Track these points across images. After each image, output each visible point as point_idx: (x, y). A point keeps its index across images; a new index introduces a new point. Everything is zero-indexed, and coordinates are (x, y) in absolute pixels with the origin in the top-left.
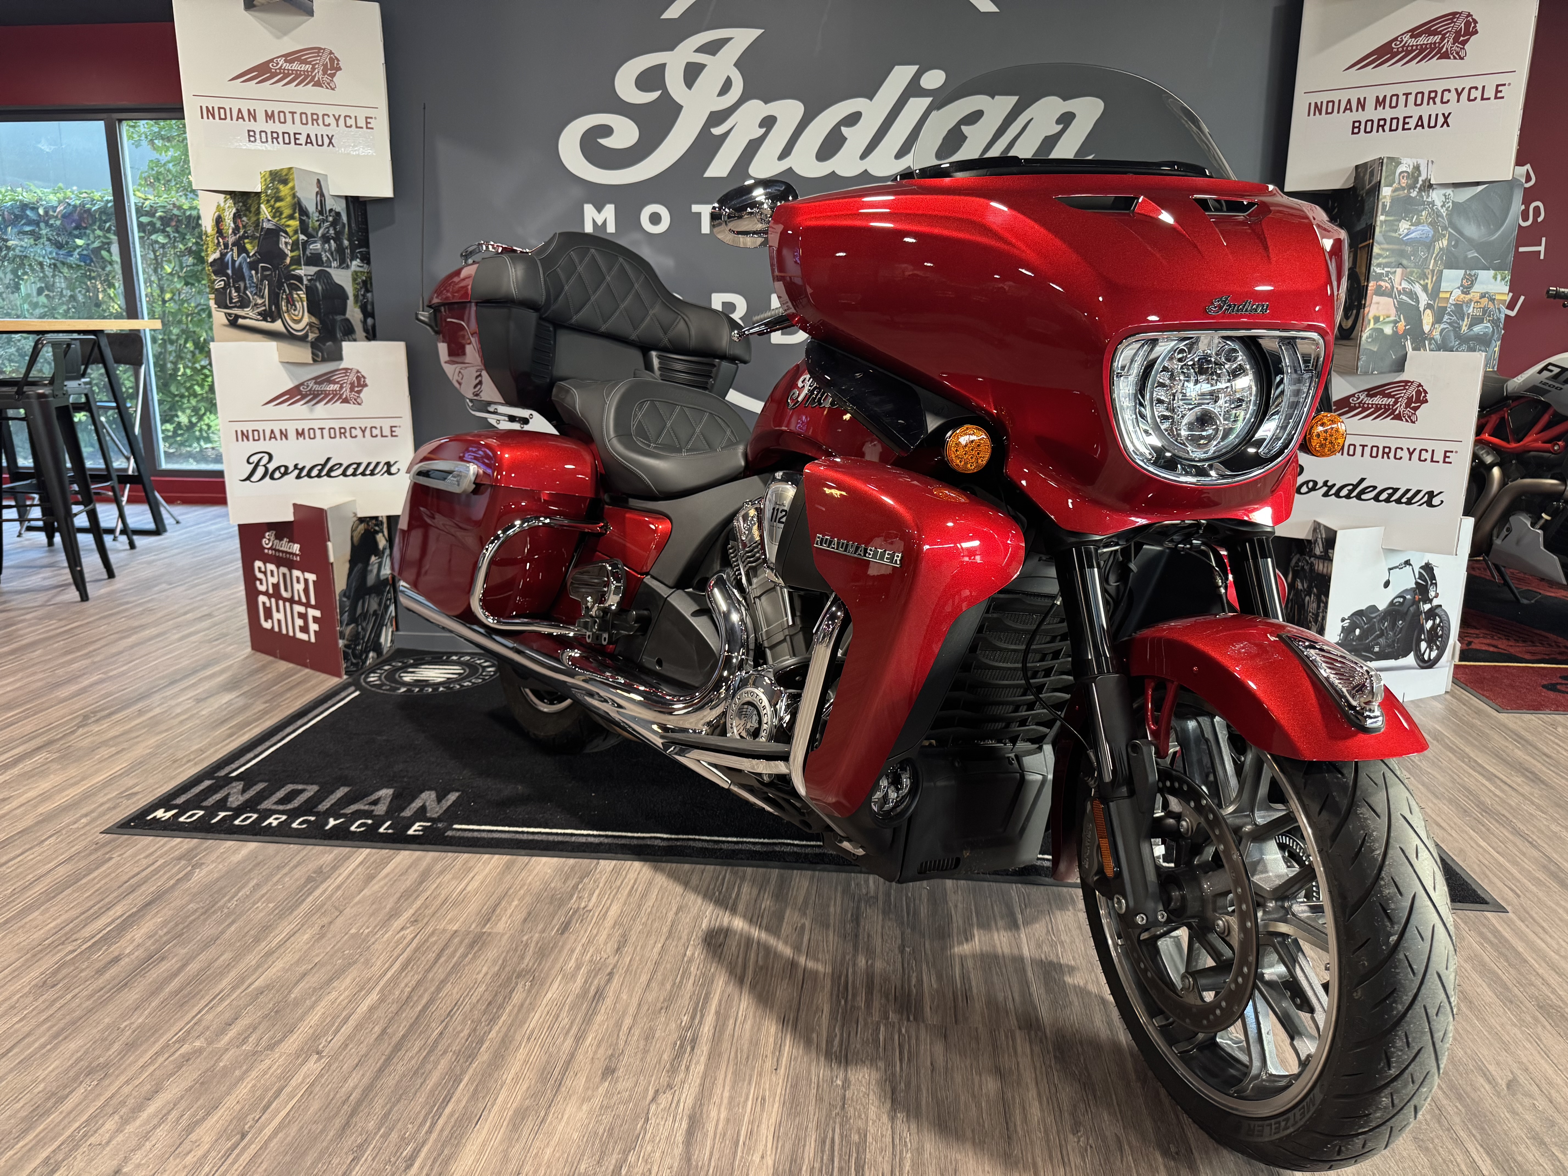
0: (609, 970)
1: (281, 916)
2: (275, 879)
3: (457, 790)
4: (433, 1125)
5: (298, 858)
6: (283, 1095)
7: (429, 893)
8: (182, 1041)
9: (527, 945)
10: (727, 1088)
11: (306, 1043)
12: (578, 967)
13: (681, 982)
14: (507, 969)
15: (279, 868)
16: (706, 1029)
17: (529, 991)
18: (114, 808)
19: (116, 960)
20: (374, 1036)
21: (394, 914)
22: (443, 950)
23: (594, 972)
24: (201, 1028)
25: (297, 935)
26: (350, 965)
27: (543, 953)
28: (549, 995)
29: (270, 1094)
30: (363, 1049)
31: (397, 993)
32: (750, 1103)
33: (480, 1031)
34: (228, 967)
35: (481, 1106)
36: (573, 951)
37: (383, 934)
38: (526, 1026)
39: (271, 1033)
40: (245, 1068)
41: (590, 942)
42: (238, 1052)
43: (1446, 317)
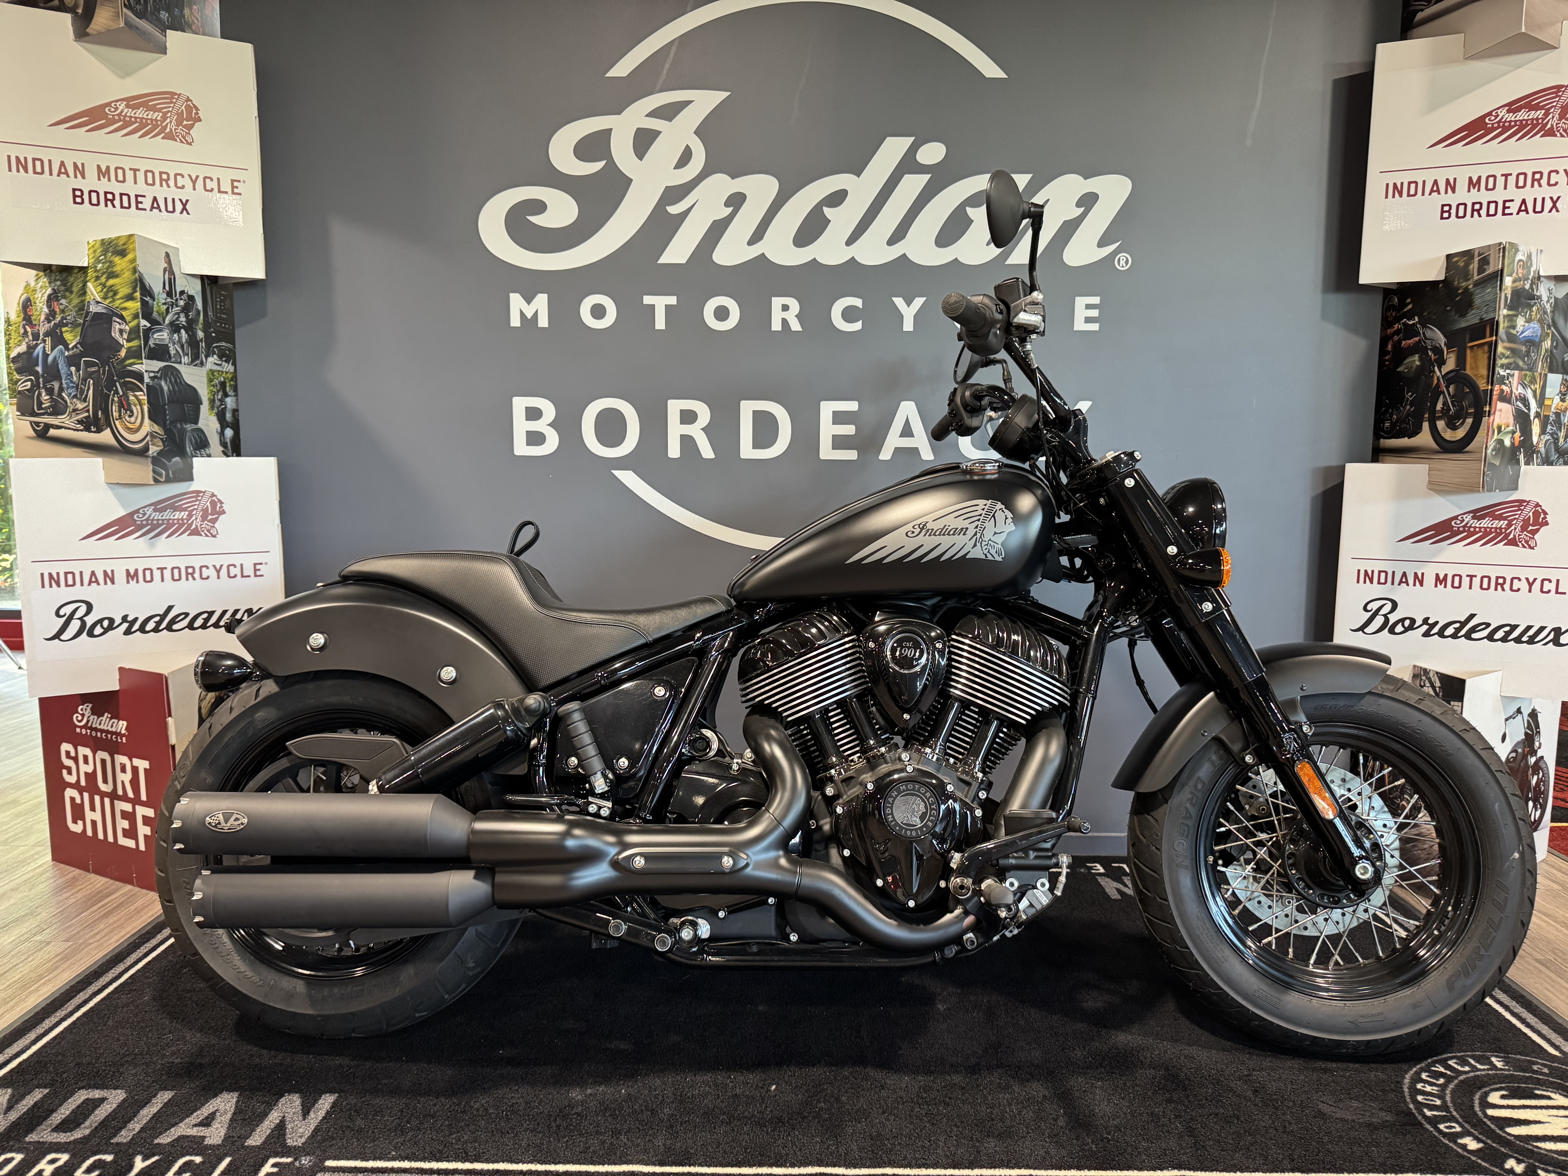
3: (333, 1091)
43: (1549, 427)
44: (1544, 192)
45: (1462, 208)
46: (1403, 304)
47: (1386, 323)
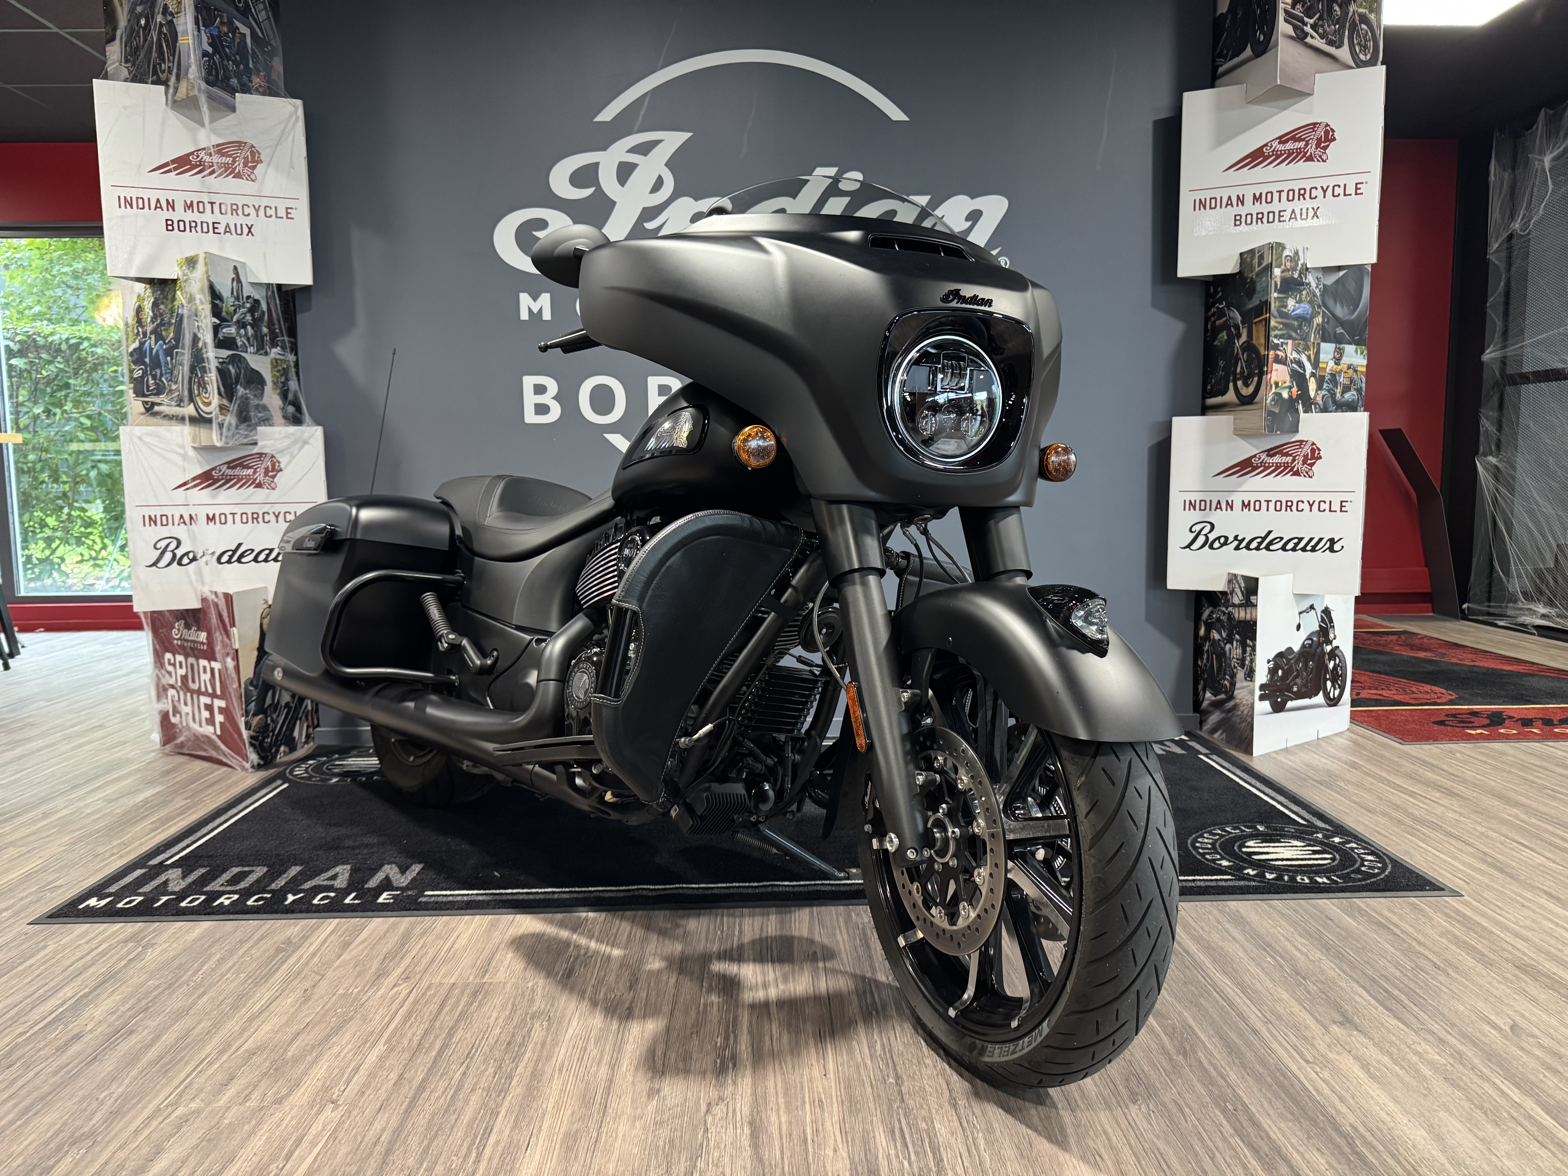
0: (627, 1005)
1: (257, 984)
2: (241, 952)
3: (420, 863)
4: (479, 1155)
5: (261, 932)
6: (304, 1144)
7: (414, 953)
8: (175, 1104)
9: (533, 990)
10: (780, 1095)
11: (317, 1095)
13: (705, 1010)
14: (519, 1012)
15: (242, 942)
16: (743, 1047)
17: (548, 1029)
18: (38, 901)
19: (77, 1037)
20: (393, 1082)
21: (381, 974)
22: (444, 1001)
23: (612, 1007)
24: (194, 1091)
25: (279, 1000)
26: (346, 1022)
27: (552, 996)
28: (571, 1031)
29: (290, 1143)
30: (383, 1094)
31: (406, 1042)
32: (807, 1106)
33: (507, 1067)
34: (209, 1033)
35: (526, 1133)
37: (375, 992)
38: (554, 1059)
39: (275, 1089)
40: (253, 1122)
41: (600, 982)
42: (242, 1108)
43: (1325, 385)
44: (1308, 204)
45: (1249, 217)
46: (1216, 293)
47: (1208, 308)
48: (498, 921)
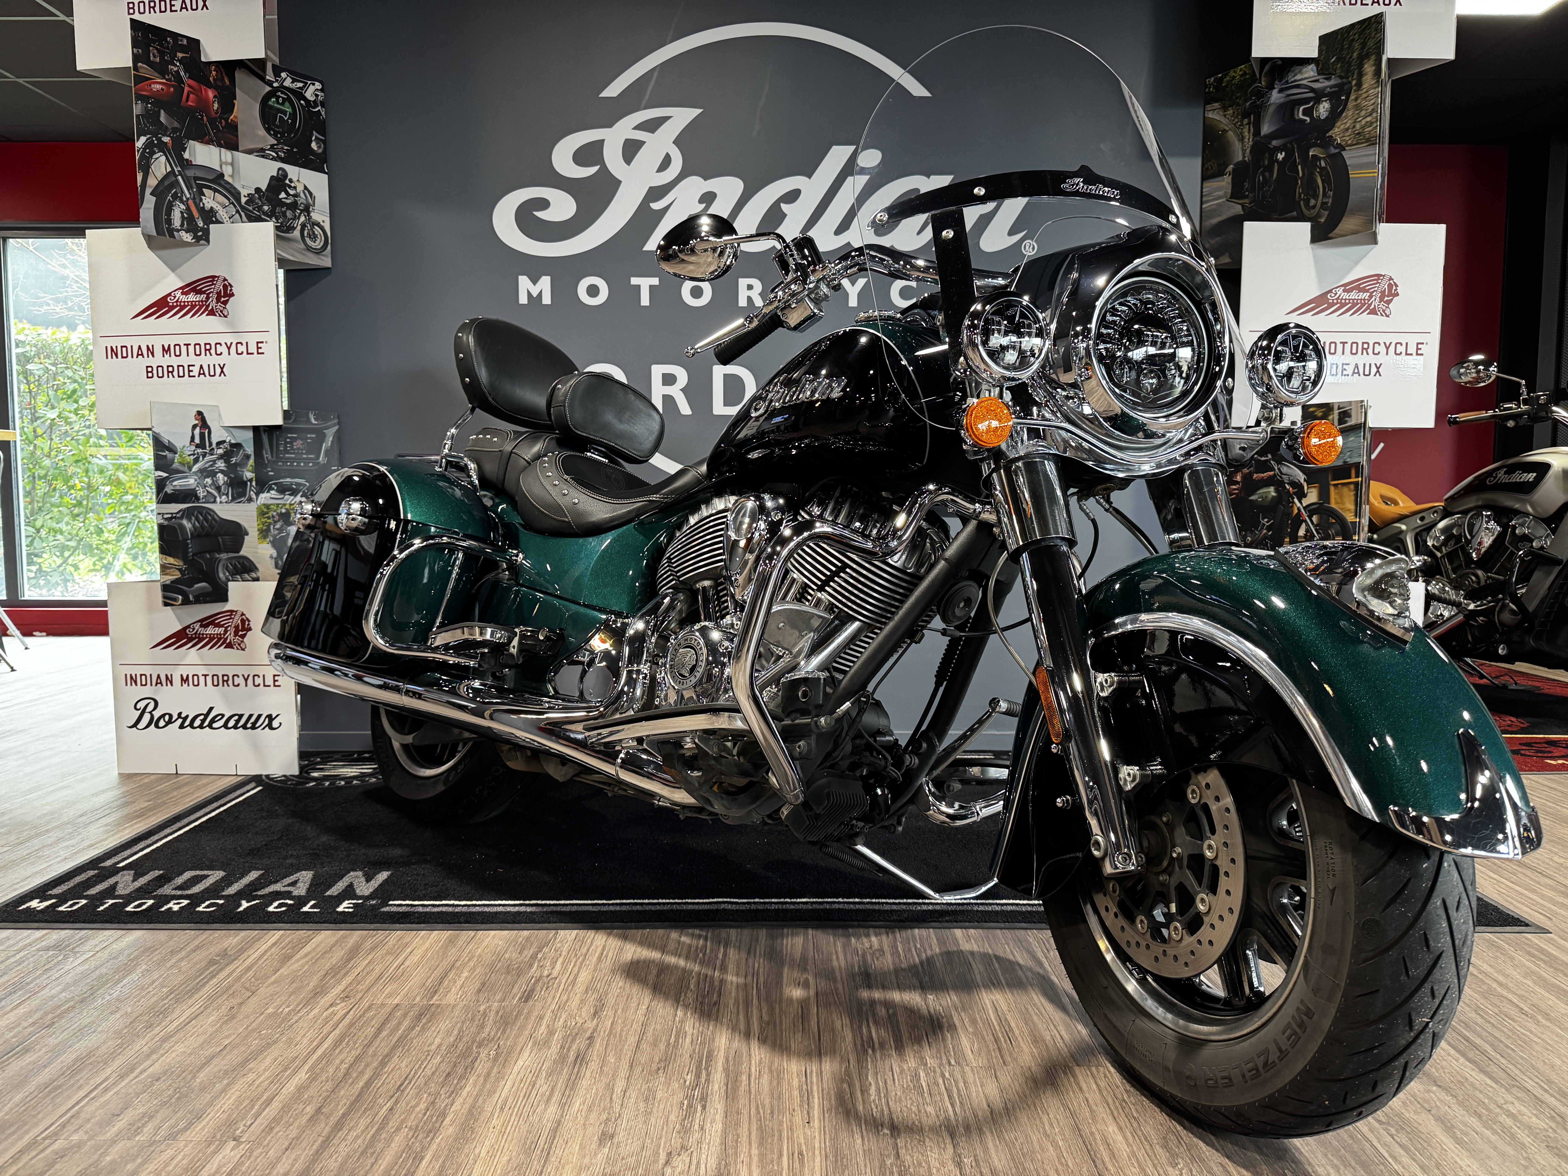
0: (588, 1034)
1: (179, 1000)
2: (169, 964)
3: (388, 869)
5: (196, 942)
7: (359, 969)
8: (55, 1136)
9: (485, 1014)
10: (754, 1146)
11: (219, 1130)
12: (551, 1033)
13: (677, 1041)
14: (465, 1039)
15: (173, 953)
16: (716, 1087)
17: (495, 1060)
20: (307, 1117)
21: (319, 991)
22: (383, 1024)
23: (571, 1036)
24: (80, 1121)
25: (200, 1017)
26: (269, 1045)
27: (506, 1021)
28: (520, 1062)
30: (294, 1132)
31: (332, 1071)
32: (785, 1159)
33: (441, 1104)
34: (113, 1055)
36: (541, 1018)
37: (308, 1013)
38: (497, 1095)
39: (172, 1121)
40: (139, 1160)
41: (561, 1007)
42: (129, 1144)
48: (457, 936)
